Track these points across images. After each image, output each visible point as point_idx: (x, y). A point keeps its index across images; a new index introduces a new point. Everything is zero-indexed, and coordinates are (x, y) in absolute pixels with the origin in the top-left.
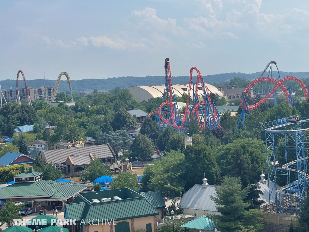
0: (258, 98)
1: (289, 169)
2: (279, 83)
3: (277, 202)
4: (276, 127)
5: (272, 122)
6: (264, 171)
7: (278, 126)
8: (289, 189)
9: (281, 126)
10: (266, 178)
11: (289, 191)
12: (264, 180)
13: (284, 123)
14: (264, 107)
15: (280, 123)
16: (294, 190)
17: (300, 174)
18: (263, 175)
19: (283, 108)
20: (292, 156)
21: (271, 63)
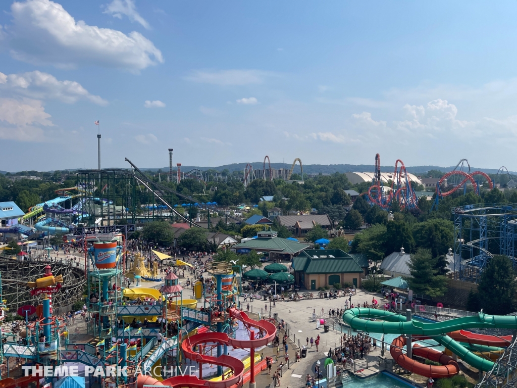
0: (450, 188)
1: (473, 246)
2: (469, 177)
3: (461, 272)
7: (466, 211)
8: (471, 262)
9: (469, 211)
10: (453, 251)
12: (451, 253)
13: (471, 208)
14: (455, 195)
15: (468, 209)
16: (476, 263)
17: (482, 250)
18: (451, 249)
19: (471, 196)
20: (476, 235)
21: (463, 160)
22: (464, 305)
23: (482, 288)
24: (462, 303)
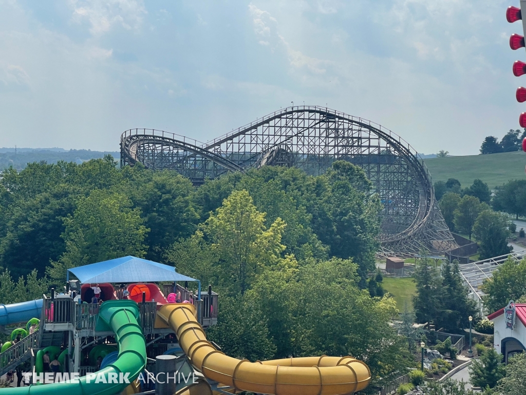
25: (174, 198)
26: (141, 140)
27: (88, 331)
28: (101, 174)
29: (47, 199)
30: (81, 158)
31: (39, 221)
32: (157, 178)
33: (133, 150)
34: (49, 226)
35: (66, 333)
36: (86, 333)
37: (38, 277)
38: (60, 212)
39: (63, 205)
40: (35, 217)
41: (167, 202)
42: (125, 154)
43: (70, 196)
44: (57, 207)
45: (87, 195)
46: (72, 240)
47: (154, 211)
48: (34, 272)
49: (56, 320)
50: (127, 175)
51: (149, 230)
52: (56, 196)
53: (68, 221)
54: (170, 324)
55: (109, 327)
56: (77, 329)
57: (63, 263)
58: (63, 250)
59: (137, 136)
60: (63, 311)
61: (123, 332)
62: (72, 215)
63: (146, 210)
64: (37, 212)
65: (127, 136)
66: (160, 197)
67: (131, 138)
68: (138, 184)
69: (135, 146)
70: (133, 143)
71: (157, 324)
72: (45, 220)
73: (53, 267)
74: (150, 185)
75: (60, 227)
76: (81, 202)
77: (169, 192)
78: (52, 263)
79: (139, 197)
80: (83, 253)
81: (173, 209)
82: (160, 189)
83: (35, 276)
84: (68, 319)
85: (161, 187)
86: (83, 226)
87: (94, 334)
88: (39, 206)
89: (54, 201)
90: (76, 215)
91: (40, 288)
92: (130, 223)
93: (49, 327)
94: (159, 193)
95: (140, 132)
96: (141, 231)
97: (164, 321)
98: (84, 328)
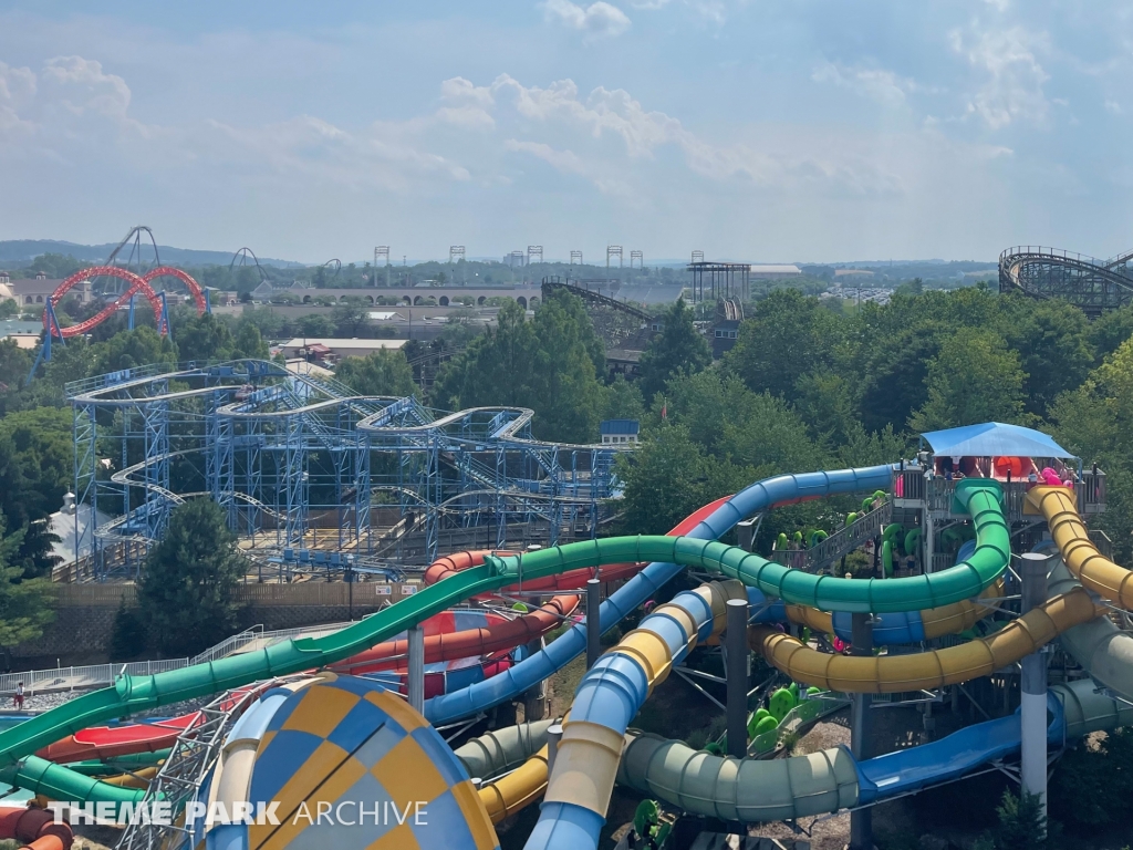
0: (98, 306)
1: (128, 482)
2: (139, 282)
3: (96, 556)
4: (103, 391)
5: (93, 380)
6: (72, 486)
7: (109, 389)
8: (125, 526)
9: (116, 387)
10: (77, 501)
11: (124, 530)
12: (73, 506)
13: (124, 379)
14: (108, 329)
15: (114, 382)
16: (138, 526)
17: (150, 491)
18: (71, 495)
19: (140, 337)
20: (137, 453)
21: (138, 229)
22: (103, 647)
23: (150, 592)
24: (96, 644)
25: (1060, 335)
26: (1025, 260)
27: (943, 512)
28: (974, 305)
29: (909, 338)
30: (964, 271)
31: (900, 363)
32: (1040, 312)
33: (1014, 272)
34: (911, 369)
35: (919, 512)
36: (940, 515)
37: (896, 431)
38: (924, 353)
39: (926, 345)
40: (895, 359)
41: (1050, 340)
42: (1005, 277)
43: (935, 334)
44: (921, 347)
45: (954, 333)
46: (935, 387)
47: (1035, 352)
48: (890, 427)
49: (906, 495)
50: (1003, 306)
51: (1028, 375)
52: (921, 334)
53: (932, 363)
54: (1041, 511)
55: (965, 510)
56: (929, 509)
57: (925, 413)
58: (925, 398)
59: (1020, 255)
60: (914, 485)
61: (982, 520)
62: (937, 357)
63: (1025, 351)
64: (898, 352)
65: (1008, 255)
66: (1043, 334)
67: (1012, 257)
68: (1017, 319)
69: (1017, 267)
70: (1015, 264)
71: (1026, 510)
72: (906, 363)
73: (913, 418)
74: (1030, 321)
75: (922, 371)
76: (945, 342)
77: (1054, 328)
78: (913, 413)
79: (1017, 335)
80: (949, 402)
81: (1059, 349)
82: (1042, 325)
83: (891, 430)
84: (921, 496)
85: (1044, 323)
86: (948, 370)
87: (949, 516)
88: (901, 345)
89: (916, 341)
90: (941, 357)
91: (897, 445)
92: (1004, 368)
93: (899, 503)
94: (1041, 330)
95: (1023, 251)
96: (1018, 378)
97: (1035, 507)
98: (938, 509)
